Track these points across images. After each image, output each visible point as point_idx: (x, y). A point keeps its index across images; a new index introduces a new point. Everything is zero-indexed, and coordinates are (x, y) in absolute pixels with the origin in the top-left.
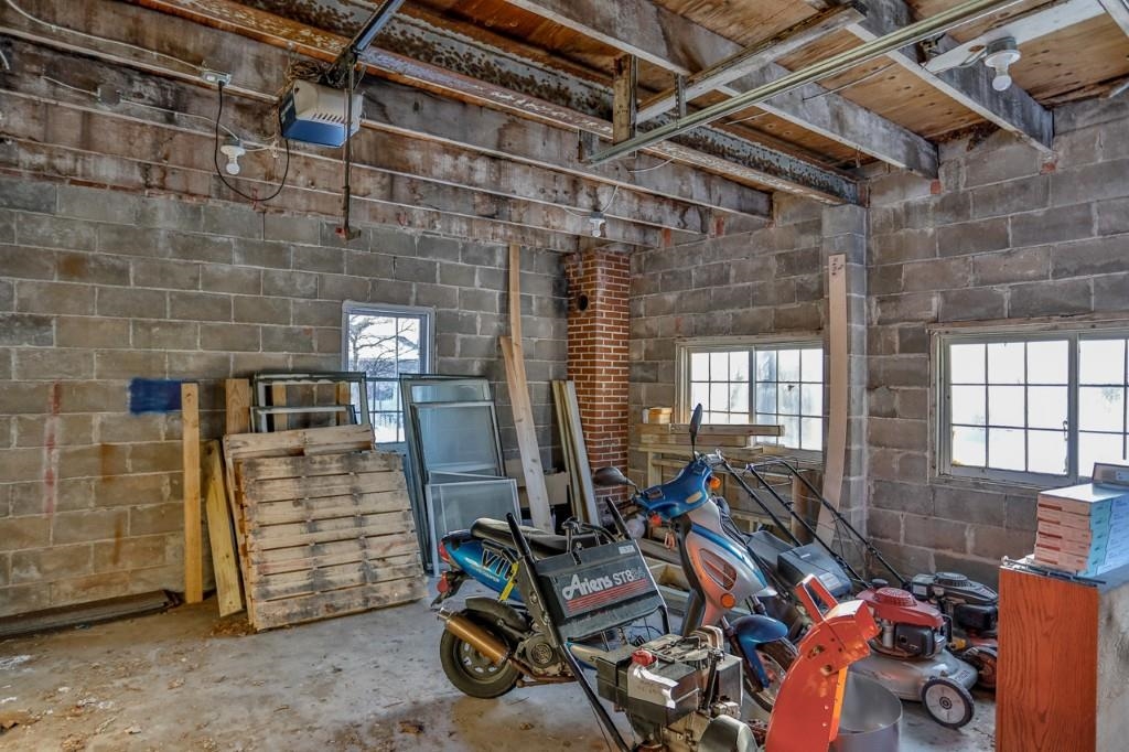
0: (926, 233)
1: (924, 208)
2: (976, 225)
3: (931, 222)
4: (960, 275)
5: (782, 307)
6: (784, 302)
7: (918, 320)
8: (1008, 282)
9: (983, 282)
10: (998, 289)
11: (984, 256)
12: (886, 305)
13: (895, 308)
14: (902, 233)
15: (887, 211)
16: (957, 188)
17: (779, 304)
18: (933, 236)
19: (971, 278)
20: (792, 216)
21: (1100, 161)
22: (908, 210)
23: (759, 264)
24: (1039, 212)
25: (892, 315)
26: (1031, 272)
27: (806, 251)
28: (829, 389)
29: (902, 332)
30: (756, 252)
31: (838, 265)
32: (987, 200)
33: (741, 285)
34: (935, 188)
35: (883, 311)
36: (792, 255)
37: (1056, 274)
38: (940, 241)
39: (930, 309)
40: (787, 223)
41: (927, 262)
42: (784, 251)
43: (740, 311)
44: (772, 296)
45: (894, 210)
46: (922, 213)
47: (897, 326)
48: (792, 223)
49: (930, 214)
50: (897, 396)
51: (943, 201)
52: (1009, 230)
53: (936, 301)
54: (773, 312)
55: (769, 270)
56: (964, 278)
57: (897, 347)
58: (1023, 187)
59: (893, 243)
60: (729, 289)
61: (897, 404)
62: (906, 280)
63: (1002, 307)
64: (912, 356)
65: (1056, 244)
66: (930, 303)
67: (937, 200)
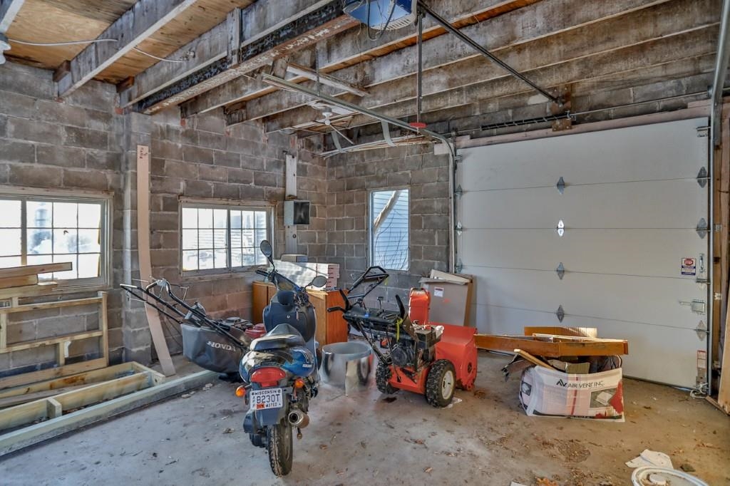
0: (177, 146)
1: (177, 132)
2: (201, 149)
3: (180, 141)
4: (193, 173)
5: (72, 170)
6: (74, 166)
7: (173, 193)
8: (213, 180)
9: (203, 179)
10: (210, 183)
11: (204, 166)
12: (156, 181)
13: (161, 185)
14: (165, 141)
15: (156, 126)
16: (193, 127)
17: (69, 167)
18: (181, 149)
19: (198, 175)
20: (83, 102)
21: (243, 138)
22: (169, 129)
23: (46, 129)
24: (224, 152)
25: (159, 188)
26: (221, 178)
27: (96, 133)
28: (137, 233)
29: (164, 199)
30: (43, 117)
31: (144, 153)
32: (206, 139)
33: (21, 141)
34: (183, 123)
35: (153, 185)
36: (83, 132)
37: (230, 180)
38: (184, 152)
39: (179, 188)
40: (77, 105)
41: (178, 162)
42: (74, 126)
43: (22, 165)
44: (61, 158)
45: (161, 127)
46: (176, 134)
47: (161, 195)
48: (83, 107)
49: (180, 136)
50: (162, 236)
51: (186, 131)
52: (214, 157)
53: (182, 184)
54: (62, 172)
55: (58, 137)
56: (195, 175)
57: (162, 208)
58: (219, 138)
59: (160, 146)
60: (5, 141)
61: (162, 241)
62: (167, 169)
63: (211, 192)
64: (170, 213)
65: (229, 168)
66: (179, 185)
67: (184, 130)
